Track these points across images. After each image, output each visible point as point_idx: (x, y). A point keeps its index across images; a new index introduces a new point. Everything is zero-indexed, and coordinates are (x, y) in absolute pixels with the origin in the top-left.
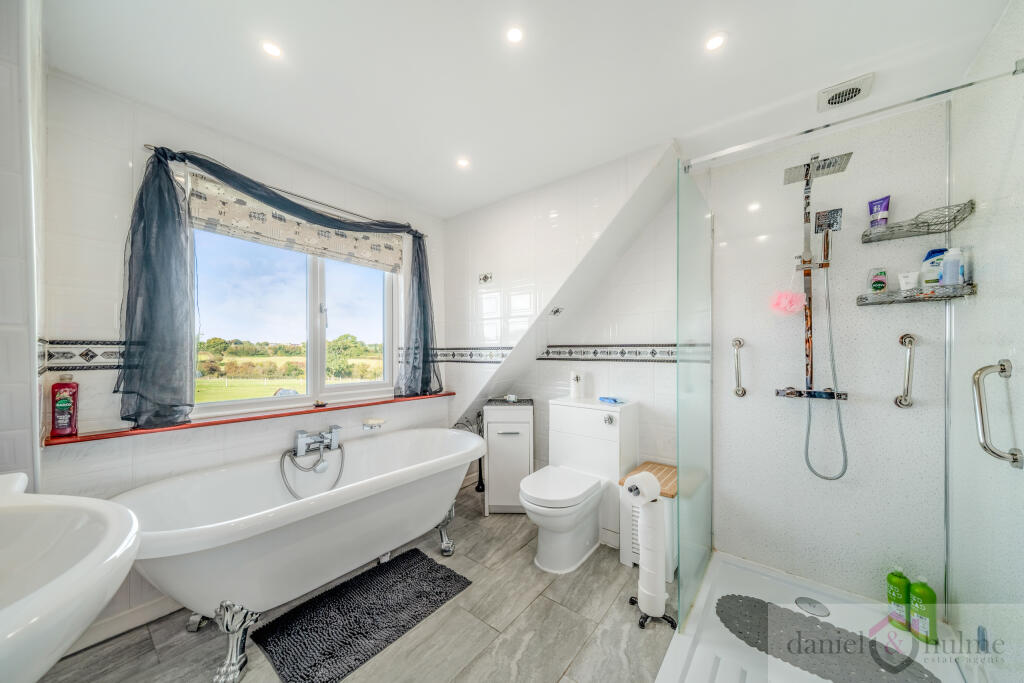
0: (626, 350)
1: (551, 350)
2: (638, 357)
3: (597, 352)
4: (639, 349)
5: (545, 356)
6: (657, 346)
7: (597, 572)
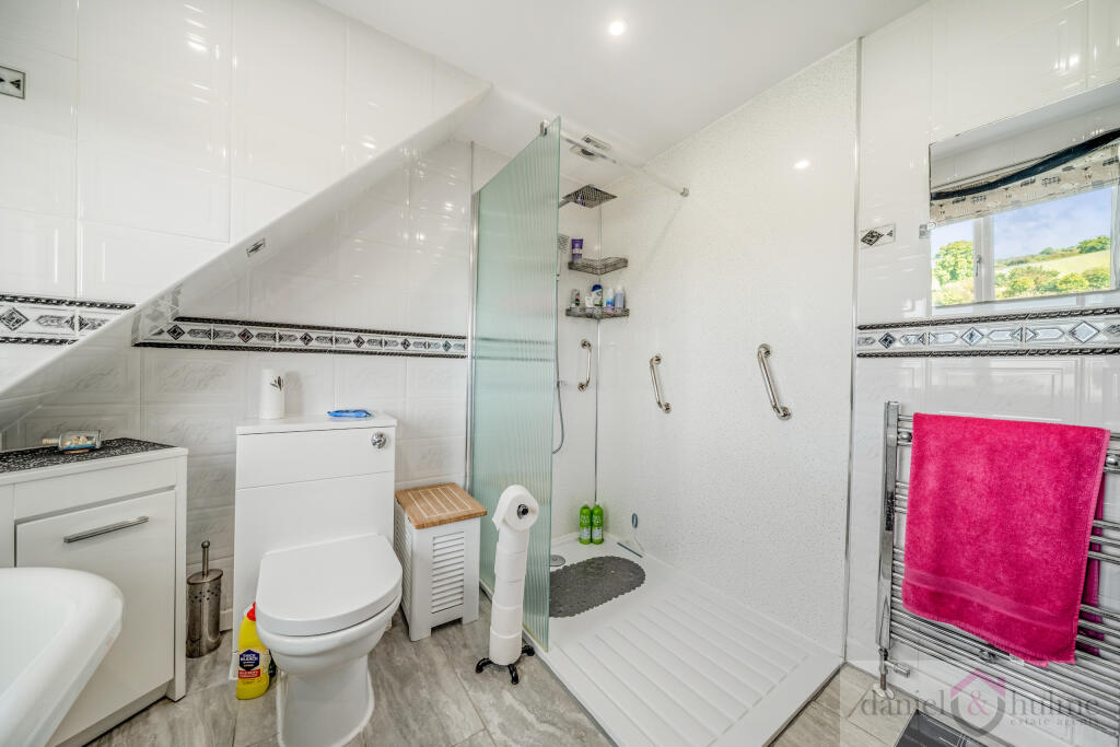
0: (366, 337)
1: (186, 327)
2: (384, 349)
3: (312, 338)
4: (385, 338)
5: (167, 338)
6: (410, 334)
7: (404, 678)
